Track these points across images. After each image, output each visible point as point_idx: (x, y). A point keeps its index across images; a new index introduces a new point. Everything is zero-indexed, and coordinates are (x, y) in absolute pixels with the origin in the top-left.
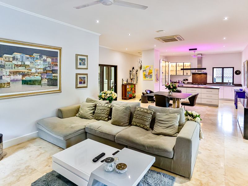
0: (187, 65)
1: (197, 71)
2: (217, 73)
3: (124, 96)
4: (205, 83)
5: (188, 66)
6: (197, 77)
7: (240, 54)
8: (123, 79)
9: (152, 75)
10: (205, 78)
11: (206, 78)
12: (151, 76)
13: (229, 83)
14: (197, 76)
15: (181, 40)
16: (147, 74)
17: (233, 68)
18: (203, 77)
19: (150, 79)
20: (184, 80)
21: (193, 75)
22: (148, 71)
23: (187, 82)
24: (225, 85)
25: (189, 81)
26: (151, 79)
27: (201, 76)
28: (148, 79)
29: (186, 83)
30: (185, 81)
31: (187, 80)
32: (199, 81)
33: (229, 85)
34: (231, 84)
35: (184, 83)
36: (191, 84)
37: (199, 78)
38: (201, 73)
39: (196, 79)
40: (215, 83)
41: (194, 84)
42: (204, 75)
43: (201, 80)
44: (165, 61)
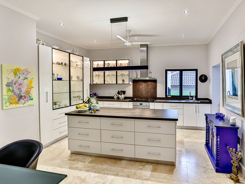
2: (173, 78)
4: (154, 98)
6: (141, 87)
10: (153, 89)
11: (155, 88)
13: (191, 97)
14: (141, 85)
17: (196, 70)
18: (150, 87)
20: (119, 93)
21: (134, 84)
23: (122, 96)
24: (182, 101)
25: (127, 95)
27: (148, 86)
29: (121, 98)
30: (120, 96)
32: (144, 93)
34: (194, 99)
35: (118, 98)
36: (129, 101)
37: (143, 90)
38: (147, 79)
39: (139, 90)
40: (169, 97)
41: (134, 101)
42: (152, 83)
43: (148, 92)
44: (70, 54)
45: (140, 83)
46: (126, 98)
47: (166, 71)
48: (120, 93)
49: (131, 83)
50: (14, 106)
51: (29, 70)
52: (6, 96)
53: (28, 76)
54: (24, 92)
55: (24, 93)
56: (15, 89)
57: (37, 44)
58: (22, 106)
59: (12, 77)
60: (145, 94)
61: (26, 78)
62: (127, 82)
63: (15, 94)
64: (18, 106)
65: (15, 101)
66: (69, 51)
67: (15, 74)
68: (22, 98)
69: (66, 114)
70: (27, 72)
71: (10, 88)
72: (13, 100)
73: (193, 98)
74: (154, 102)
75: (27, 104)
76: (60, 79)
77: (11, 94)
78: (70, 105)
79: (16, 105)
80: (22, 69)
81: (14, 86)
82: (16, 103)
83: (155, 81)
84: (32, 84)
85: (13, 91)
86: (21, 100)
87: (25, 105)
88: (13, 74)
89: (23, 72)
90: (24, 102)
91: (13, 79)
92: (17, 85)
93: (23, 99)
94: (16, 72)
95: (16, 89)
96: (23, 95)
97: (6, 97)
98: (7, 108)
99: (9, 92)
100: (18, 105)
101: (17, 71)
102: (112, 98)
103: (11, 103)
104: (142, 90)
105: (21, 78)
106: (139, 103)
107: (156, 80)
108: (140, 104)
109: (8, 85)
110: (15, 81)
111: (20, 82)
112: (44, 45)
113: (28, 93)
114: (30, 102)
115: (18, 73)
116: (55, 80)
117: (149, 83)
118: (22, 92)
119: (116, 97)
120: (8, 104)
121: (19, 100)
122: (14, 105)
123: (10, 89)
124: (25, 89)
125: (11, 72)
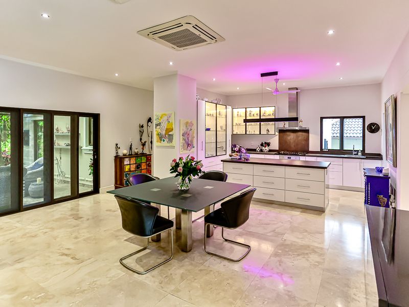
0: (268, 112)
1: (286, 125)
2: (330, 128)
3: (118, 183)
4: (305, 151)
5: (269, 115)
6: (289, 138)
7: (377, 86)
8: (117, 145)
9: (172, 135)
10: (305, 140)
11: (307, 139)
12: (171, 138)
13: (355, 151)
14: (289, 135)
15: (213, 38)
16: (164, 132)
17: (364, 117)
18: (300, 138)
19: (168, 145)
20: (262, 145)
21: (281, 134)
22: (165, 125)
23: (267, 148)
24: (346, 156)
25: (271, 147)
26: (171, 144)
27: (298, 137)
28: (165, 143)
29: (266, 151)
30: (263, 148)
31: (268, 144)
32: (292, 146)
33: (354, 156)
34: (360, 154)
35: (261, 150)
36: (275, 154)
37: (292, 141)
38: (297, 128)
39: (286, 142)
40: (326, 150)
41: (281, 154)
42: (304, 134)
43: (297, 145)
44: (216, 104)
45: (288, 133)
46: (270, 151)
47: (322, 118)
48: (264, 145)
49: (277, 133)
51: (193, 122)
53: (192, 128)
60: (294, 146)
62: (272, 132)
66: (216, 102)
68: (189, 146)
69: (222, 161)
70: (192, 125)
72: (185, 147)
73: (358, 153)
74: (305, 156)
76: (208, 130)
78: (216, 156)
83: (307, 131)
84: (194, 134)
89: (190, 124)
90: (190, 149)
96: (189, 143)
99: (183, 140)
102: (255, 150)
104: (290, 142)
106: (287, 156)
107: (309, 130)
108: (288, 158)
110: (186, 132)
113: (192, 141)
117: (299, 133)
119: (259, 149)
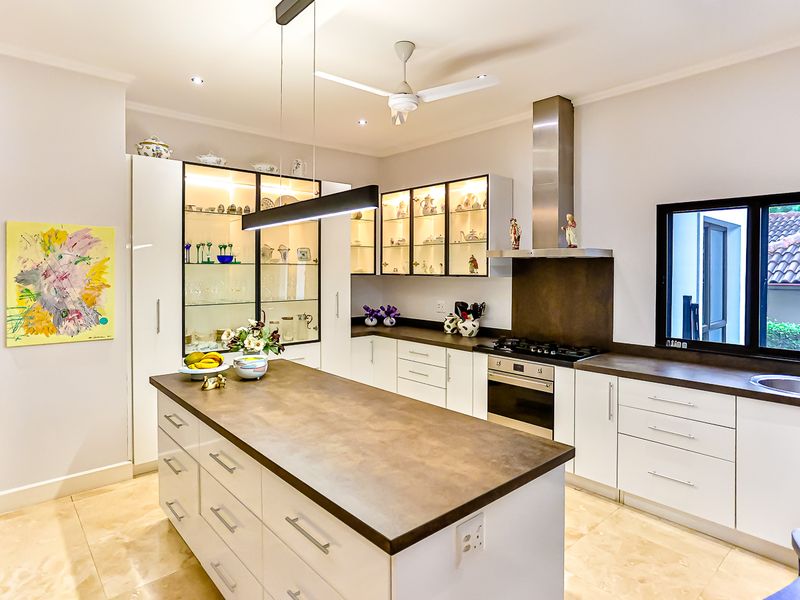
1: (524, 242)
18: (581, 291)
27: (572, 285)
30: (459, 322)
36: (477, 349)
37: (553, 302)
43: (570, 314)
44: (258, 175)
46: (484, 333)
47: (667, 211)
50: (41, 338)
51: (94, 234)
52: (18, 310)
53: (91, 253)
54: (75, 299)
55: (74, 303)
56: (45, 289)
57: (128, 156)
58: (69, 339)
59: (36, 257)
60: (561, 319)
61: (84, 259)
63: (44, 304)
64: (53, 338)
65: (44, 324)
66: (258, 168)
67: (47, 247)
68: (70, 317)
70: (88, 241)
71: (29, 287)
72: (38, 321)
74: (572, 367)
75: (84, 335)
76: (226, 260)
77: (31, 303)
79: (48, 336)
80: (70, 233)
81: (43, 282)
82: (48, 331)
83: (603, 266)
84: (103, 276)
85: (39, 294)
86: (66, 323)
87: (76, 338)
88: (39, 247)
89: (75, 240)
90: (74, 328)
91: (37, 263)
92: (53, 277)
93: (73, 319)
94: (49, 241)
95: (48, 289)
96: (71, 307)
97: (17, 312)
98: (18, 343)
99: (28, 298)
100: (54, 335)
101: (53, 239)
103: (32, 331)
104: (546, 305)
105: (67, 258)
107: (612, 259)
108: (516, 367)
109: (22, 279)
110: (45, 267)
111: (61, 270)
112: (159, 155)
113: (90, 301)
114: (98, 330)
115: (56, 245)
116: (209, 262)
118: (69, 299)
119: (449, 327)
120: (22, 331)
121: (59, 323)
122: (42, 336)
123: (28, 290)
124: (79, 290)
125: (33, 243)
